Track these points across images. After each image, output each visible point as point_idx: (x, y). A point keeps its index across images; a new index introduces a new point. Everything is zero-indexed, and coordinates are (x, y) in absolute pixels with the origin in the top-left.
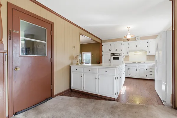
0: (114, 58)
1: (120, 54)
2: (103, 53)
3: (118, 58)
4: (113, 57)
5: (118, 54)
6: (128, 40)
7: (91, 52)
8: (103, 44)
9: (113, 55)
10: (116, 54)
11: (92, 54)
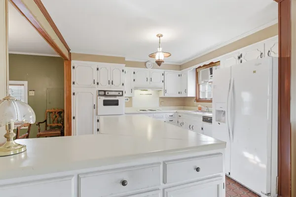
0: (106, 103)
1: (121, 94)
2: (74, 89)
3: (116, 103)
4: (104, 101)
5: (117, 93)
6: (159, 63)
7: (26, 83)
8: (73, 63)
9: (105, 95)
10: (110, 93)
11: (29, 90)
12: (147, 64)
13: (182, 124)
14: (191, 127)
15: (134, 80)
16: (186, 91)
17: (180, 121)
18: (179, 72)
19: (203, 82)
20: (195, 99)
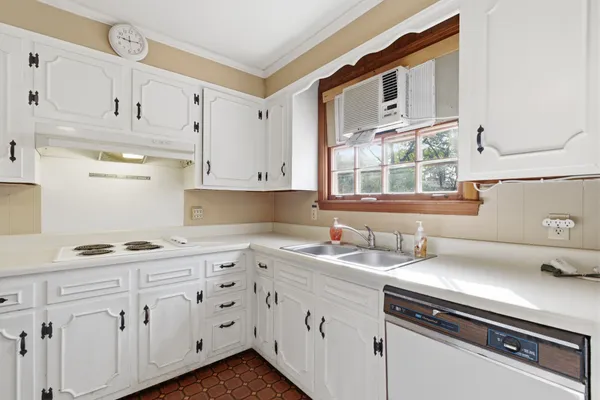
12: (114, 33)
13: (272, 299)
14: (315, 323)
15: (33, 98)
16: (285, 170)
17: (266, 287)
18: (261, 103)
19: (349, 135)
20: (316, 197)
